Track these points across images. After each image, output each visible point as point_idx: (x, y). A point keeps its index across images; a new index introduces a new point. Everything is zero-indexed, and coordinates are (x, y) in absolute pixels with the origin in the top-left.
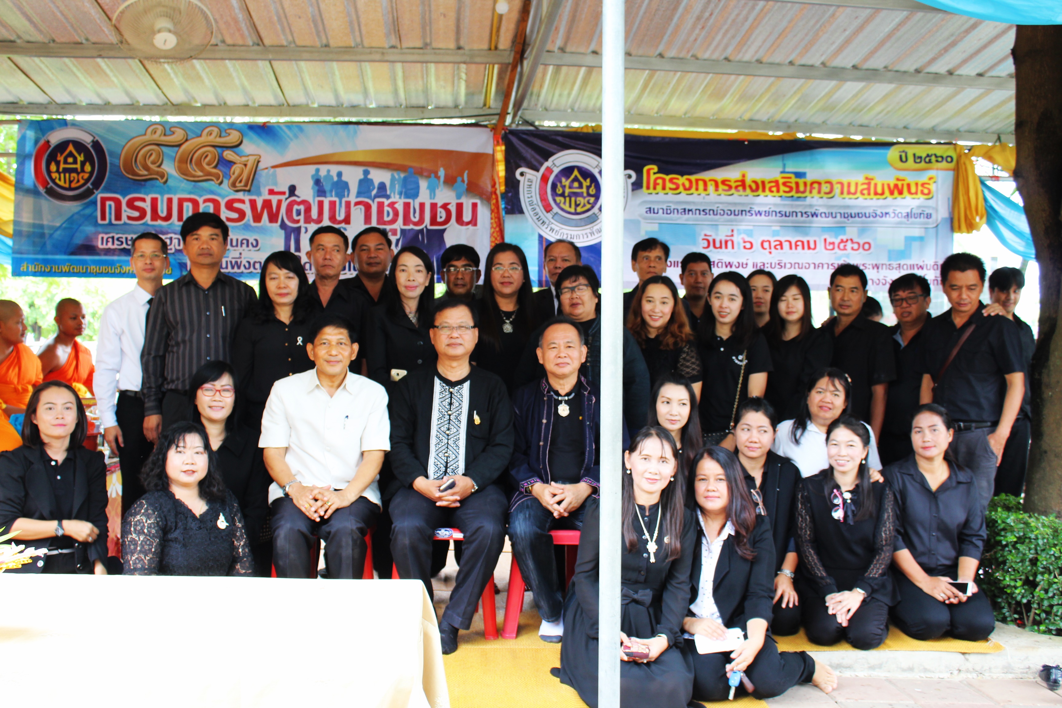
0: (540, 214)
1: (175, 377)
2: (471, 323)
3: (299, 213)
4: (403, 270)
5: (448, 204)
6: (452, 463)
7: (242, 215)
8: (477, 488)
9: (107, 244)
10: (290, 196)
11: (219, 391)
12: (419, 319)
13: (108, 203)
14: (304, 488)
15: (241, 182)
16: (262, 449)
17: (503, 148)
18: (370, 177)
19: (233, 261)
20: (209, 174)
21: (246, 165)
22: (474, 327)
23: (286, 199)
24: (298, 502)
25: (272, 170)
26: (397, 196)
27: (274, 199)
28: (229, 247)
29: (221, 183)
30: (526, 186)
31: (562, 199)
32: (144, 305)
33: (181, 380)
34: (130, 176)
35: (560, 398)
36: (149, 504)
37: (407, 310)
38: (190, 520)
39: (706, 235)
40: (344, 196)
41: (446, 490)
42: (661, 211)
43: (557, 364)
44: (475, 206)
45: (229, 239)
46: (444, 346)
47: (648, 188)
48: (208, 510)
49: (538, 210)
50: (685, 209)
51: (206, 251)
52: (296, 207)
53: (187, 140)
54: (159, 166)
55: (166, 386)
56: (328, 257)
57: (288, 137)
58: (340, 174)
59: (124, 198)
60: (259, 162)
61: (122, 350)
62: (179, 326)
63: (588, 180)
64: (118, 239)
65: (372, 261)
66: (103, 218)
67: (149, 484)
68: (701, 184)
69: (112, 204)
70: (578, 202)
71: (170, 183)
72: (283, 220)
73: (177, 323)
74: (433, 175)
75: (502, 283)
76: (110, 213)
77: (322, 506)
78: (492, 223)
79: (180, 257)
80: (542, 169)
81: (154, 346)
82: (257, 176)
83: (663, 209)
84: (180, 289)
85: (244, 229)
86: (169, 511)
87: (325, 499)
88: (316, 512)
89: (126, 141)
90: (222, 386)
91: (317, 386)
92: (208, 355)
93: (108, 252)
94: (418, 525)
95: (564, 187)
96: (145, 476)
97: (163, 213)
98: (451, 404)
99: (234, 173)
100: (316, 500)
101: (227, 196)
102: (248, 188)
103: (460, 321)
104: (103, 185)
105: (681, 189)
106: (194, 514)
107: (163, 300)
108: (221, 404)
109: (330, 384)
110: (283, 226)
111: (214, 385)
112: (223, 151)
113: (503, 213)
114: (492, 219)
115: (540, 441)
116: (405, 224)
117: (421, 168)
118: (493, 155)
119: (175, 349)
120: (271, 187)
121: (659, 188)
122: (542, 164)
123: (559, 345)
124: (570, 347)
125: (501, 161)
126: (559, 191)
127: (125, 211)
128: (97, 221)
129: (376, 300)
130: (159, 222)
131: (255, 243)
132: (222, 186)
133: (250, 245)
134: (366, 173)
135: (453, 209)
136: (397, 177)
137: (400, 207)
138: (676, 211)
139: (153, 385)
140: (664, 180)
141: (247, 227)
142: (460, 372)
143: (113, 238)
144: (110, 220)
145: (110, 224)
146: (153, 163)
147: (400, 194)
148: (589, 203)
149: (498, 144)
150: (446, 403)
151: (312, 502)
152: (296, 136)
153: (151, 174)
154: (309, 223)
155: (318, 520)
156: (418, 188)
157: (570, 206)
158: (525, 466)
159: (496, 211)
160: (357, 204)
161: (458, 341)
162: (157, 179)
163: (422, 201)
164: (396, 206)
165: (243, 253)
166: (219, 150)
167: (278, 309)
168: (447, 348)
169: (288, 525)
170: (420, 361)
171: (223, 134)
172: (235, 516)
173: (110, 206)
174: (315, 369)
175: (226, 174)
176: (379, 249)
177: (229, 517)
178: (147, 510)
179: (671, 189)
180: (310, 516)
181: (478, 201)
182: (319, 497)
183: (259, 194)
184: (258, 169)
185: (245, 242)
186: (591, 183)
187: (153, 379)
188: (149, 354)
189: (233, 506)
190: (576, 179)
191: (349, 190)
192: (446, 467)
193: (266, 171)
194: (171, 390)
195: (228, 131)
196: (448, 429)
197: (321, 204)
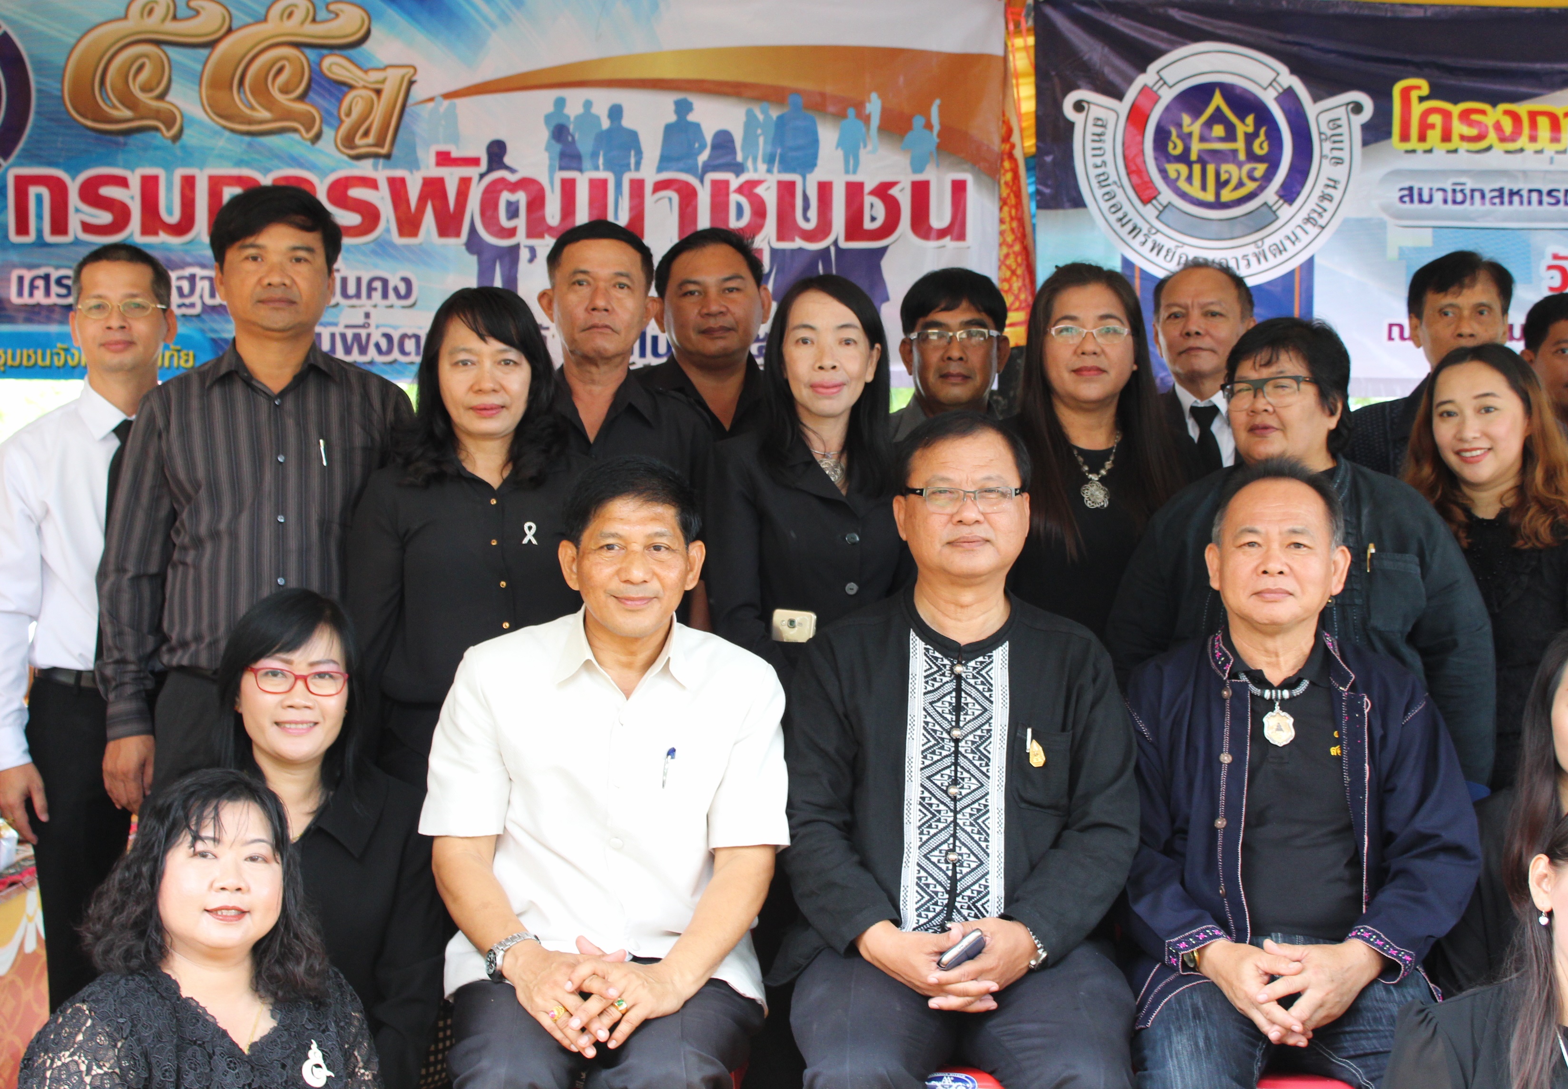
0: (1127, 207)
1: (189, 633)
2: (1014, 482)
3: (513, 213)
4: (805, 341)
5: (892, 185)
6: (969, 880)
7: (371, 216)
8: (1044, 955)
9: (31, 294)
10: (490, 170)
11: (305, 679)
12: (848, 473)
13: (33, 191)
14: (549, 957)
15: (366, 134)
16: (429, 841)
17: (1031, 40)
18: (691, 118)
19: (350, 334)
20: (288, 115)
21: (378, 92)
22: (1022, 490)
23: (482, 176)
24: (531, 999)
25: (446, 103)
26: (762, 167)
27: (451, 177)
28: (338, 298)
29: (318, 137)
30: (1089, 137)
31: (1183, 169)
32: (105, 439)
33: (207, 640)
34: (89, 123)
35: (1267, 694)
36: (102, 1017)
37: (817, 449)
38: (221, 1064)
39: (1556, 257)
40: (627, 167)
41: (958, 962)
42: (1438, 197)
43: (1257, 593)
44: (959, 188)
45: (338, 276)
46: (938, 547)
47: (1405, 137)
48: (275, 1030)
49: (1120, 197)
50: (1501, 191)
51: (278, 293)
52: (505, 196)
53: (230, 31)
54: (162, 97)
55: (165, 659)
56: (601, 303)
57: (486, 19)
58: (616, 112)
59: (73, 178)
60: (411, 83)
61: (43, 559)
62: (203, 493)
63: (1250, 119)
64: (59, 282)
65: (712, 323)
66: (22, 228)
67: (107, 952)
68: (1543, 123)
69: (45, 192)
70: (1224, 177)
71: (190, 137)
72: (473, 230)
73: (197, 486)
74: (851, 112)
75: (1077, 371)
76: (40, 217)
77: (601, 1014)
78: (1002, 233)
79: (216, 326)
80: (1131, 94)
81: (134, 547)
82: (406, 118)
83: (1444, 190)
84: (205, 392)
85: (374, 252)
86: (159, 1037)
87: (613, 993)
88: (583, 1030)
89: (78, 35)
90: (312, 664)
91: (588, 663)
92: (281, 572)
93: (34, 313)
94: (881, 1070)
95: (1186, 138)
96: (99, 927)
97: (173, 217)
98: (958, 709)
99: (348, 114)
100: (585, 995)
101: (333, 170)
102: (384, 151)
103: (984, 474)
104: (21, 145)
105: (1492, 137)
106: (234, 1044)
107: (160, 422)
108: (309, 716)
109: (624, 658)
110: (474, 244)
111: (288, 662)
112: (322, 57)
113: (1031, 206)
114: (1002, 221)
115: (1214, 816)
116: (781, 237)
117: (823, 95)
118: (1005, 59)
119: (190, 558)
120: (443, 148)
121: (1434, 136)
122: (1130, 81)
123: (1268, 540)
124: (1298, 545)
125: (1025, 75)
126: (1176, 147)
127: (77, 210)
128: (6, 237)
129: (727, 427)
130: (163, 238)
131: (402, 289)
132: (320, 144)
133: (391, 294)
134: (683, 108)
135: (904, 197)
136: (761, 117)
137: (769, 195)
138: (1477, 195)
139: (131, 656)
140: (1447, 116)
141: (383, 249)
142: (981, 619)
143: (47, 278)
144: (40, 232)
145: (40, 243)
146: (145, 89)
147: (770, 160)
148: (1252, 178)
149: (1018, 31)
150: (945, 706)
151: (574, 1001)
152: (505, 17)
153: (142, 118)
154: (541, 236)
155: (591, 1053)
156: (814, 142)
157: (1204, 188)
158: (1174, 888)
159: (1012, 201)
160: (660, 186)
161: (981, 531)
162: (156, 129)
163: (825, 178)
164: (760, 190)
165: (374, 313)
166: (312, 54)
167: (469, 444)
168: (947, 550)
169: (502, 1071)
170: (852, 588)
171: (322, 14)
172: (353, 1047)
173: (39, 198)
174: (580, 614)
175: (328, 112)
176: (731, 290)
177: (338, 1054)
178: (91, 1035)
179: (1463, 138)
180: (566, 1043)
181: (968, 177)
182: (592, 985)
183: (413, 164)
184: (411, 101)
185: (378, 284)
186: (1258, 125)
187: (130, 639)
188: (121, 570)
189: (347, 1017)
190: (1218, 117)
191: (639, 153)
192: (953, 893)
193: (431, 105)
194: (180, 668)
195: (333, 7)
196: (955, 782)
197: (568, 188)
